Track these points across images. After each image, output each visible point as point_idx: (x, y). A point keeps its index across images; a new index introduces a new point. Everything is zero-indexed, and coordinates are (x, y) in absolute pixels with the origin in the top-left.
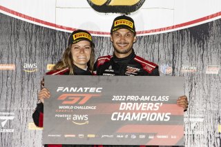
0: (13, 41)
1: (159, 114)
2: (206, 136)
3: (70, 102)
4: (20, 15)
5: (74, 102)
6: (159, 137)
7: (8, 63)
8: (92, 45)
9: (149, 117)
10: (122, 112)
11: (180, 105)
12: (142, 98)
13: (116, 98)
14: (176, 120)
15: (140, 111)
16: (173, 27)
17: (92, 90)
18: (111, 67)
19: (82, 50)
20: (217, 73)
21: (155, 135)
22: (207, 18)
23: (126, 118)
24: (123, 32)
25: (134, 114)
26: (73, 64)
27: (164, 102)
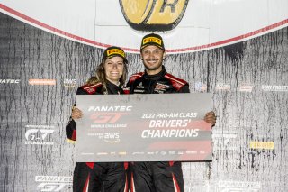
0: (54, 57)
1: (188, 131)
2: (239, 152)
3: (102, 121)
4: (61, 32)
5: (105, 121)
6: (188, 152)
7: (49, 78)
8: (125, 61)
9: (178, 133)
10: (152, 129)
11: (207, 121)
12: (171, 115)
13: (145, 116)
14: (205, 135)
15: (170, 128)
16: (208, 46)
17: (122, 108)
18: (141, 84)
19: (115, 66)
20: (250, 91)
21: (184, 150)
22: (242, 37)
23: (156, 135)
24: (151, 49)
25: (164, 131)
26: (105, 79)
27: (192, 119)
